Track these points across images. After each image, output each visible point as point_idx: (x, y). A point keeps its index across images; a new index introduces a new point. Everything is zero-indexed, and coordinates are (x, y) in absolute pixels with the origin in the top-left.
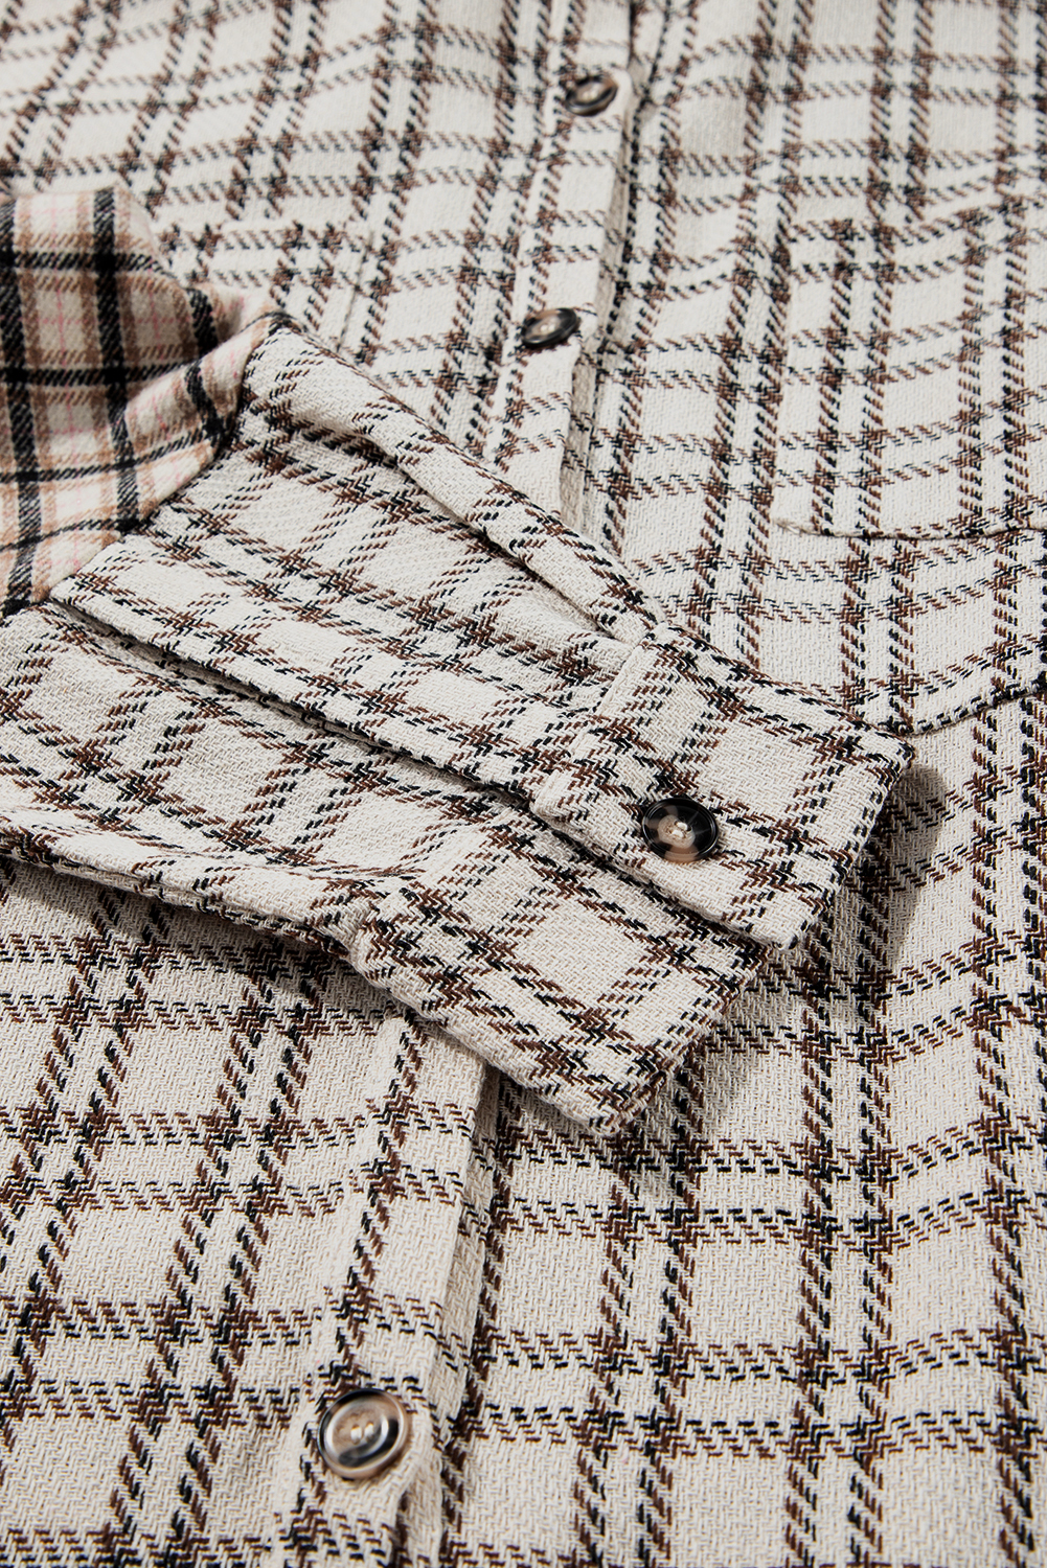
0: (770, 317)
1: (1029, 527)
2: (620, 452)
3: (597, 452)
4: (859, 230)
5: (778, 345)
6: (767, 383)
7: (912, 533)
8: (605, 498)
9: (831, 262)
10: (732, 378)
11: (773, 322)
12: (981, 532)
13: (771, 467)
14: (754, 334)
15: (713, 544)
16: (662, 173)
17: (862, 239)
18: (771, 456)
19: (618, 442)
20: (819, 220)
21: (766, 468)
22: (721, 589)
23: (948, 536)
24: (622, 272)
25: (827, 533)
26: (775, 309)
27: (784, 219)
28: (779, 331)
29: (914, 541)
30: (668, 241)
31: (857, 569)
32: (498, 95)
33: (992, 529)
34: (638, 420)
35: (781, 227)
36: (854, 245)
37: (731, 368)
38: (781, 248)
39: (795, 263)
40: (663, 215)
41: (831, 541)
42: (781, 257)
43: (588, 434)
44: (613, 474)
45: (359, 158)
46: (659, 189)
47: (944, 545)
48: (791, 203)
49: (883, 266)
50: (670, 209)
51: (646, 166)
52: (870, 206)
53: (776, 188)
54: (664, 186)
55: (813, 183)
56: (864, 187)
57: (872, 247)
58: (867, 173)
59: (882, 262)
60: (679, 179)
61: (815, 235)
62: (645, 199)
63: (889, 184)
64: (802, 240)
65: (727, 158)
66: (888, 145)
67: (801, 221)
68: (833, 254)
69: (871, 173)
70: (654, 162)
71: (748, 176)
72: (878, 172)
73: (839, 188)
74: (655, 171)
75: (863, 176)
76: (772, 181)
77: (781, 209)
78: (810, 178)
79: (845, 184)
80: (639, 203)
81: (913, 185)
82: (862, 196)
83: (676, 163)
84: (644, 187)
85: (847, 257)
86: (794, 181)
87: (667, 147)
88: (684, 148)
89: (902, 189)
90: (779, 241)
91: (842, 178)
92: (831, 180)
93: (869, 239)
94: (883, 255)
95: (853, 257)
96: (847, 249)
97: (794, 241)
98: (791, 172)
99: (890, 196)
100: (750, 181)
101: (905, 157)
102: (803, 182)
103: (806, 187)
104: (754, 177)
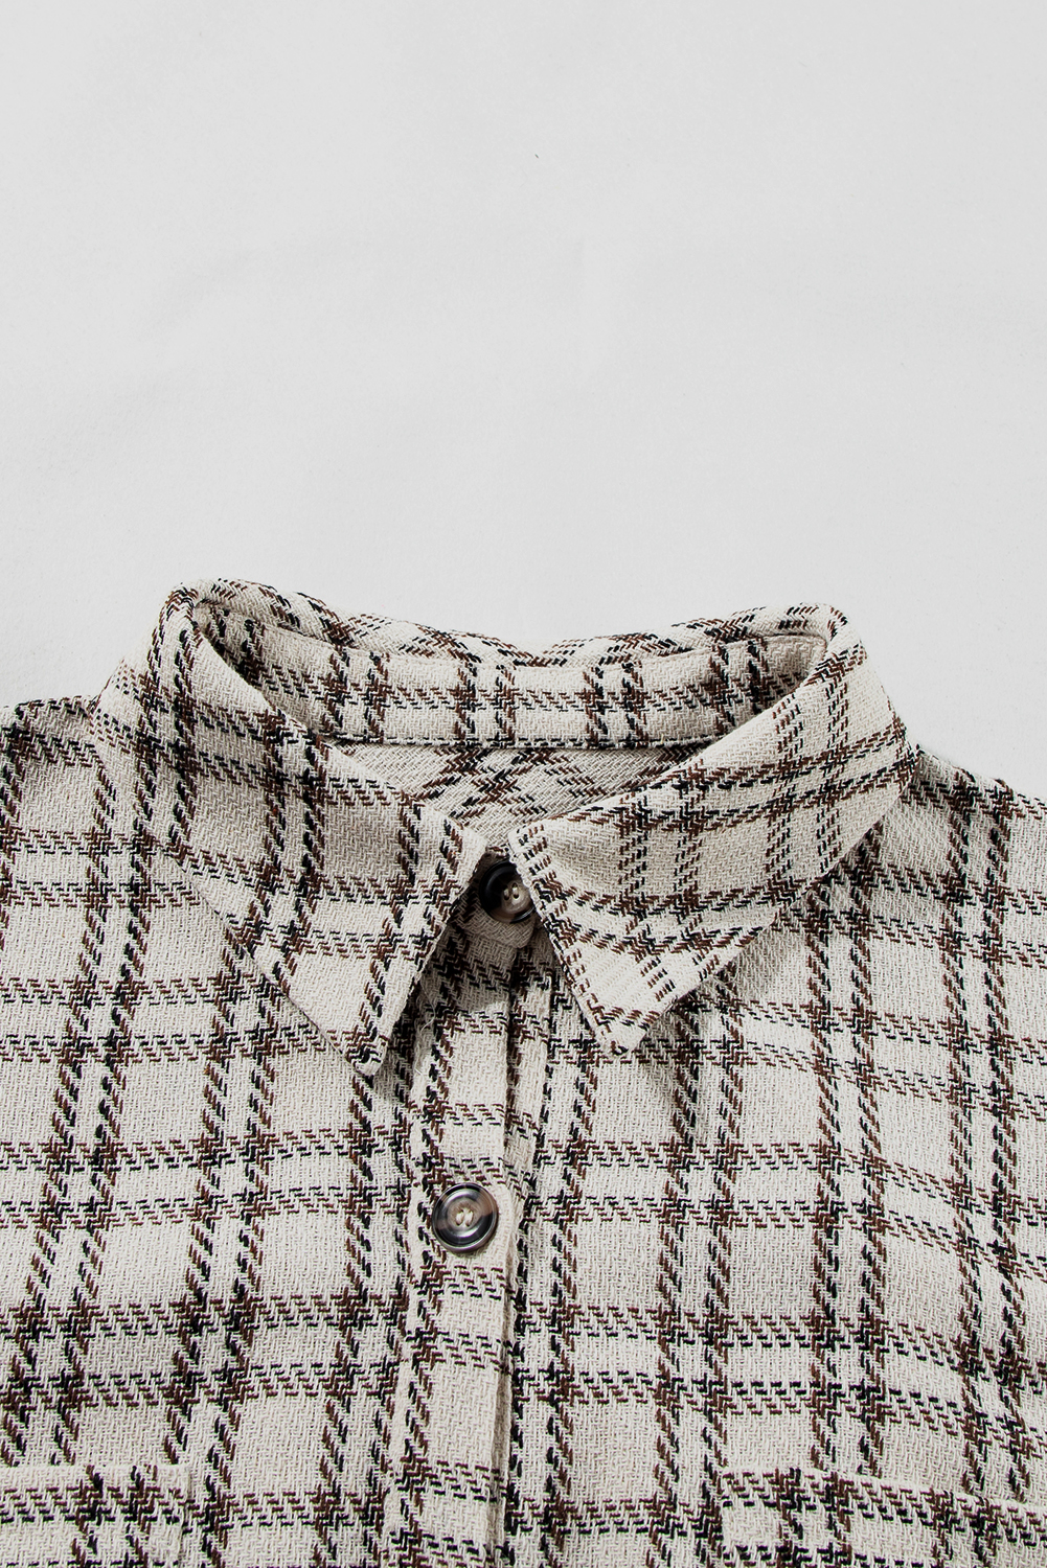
4: (810, 1493)
9: (772, 1543)
16: (555, 1347)
17: (811, 1508)
27: (711, 1456)
30: (562, 1475)
32: (350, 1206)
35: (708, 1468)
36: (803, 1517)
38: (710, 1509)
39: (728, 1543)
40: (557, 1421)
45: (174, 1344)
46: (551, 1374)
48: (718, 1427)
49: (838, 1554)
50: (565, 1405)
51: (535, 1337)
52: (816, 1428)
53: (700, 1398)
54: (558, 1367)
55: (745, 1392)
56: (807, 1396)
57: (824, 1521)
58: (809, 1375)
59: (836, 1548)
60: (577, 1348)
61: (754, 1497)
62: (533, 1396)
63: (839, 1386)
64: (739, 1502)
65: (637, 1311)
66: (834, 1324)
67: (736, 1467)
68: (776, 1530)
69: (815, 1373)
70: (544, 1327)
71: (665, 1349)
72: (823, 1371)
73: (776, 1399)
74: (546, 1342)
75: (806, 1379)
76: (694, 1382)
77: (708, 1439)
78: (741, 1384)
79: (784, 1392)
80: (526, 1405)
81: (868, 1383)
82: (806, 1411)
83: (572, 1326)
84: (531, 1374)
85: (793, 1537)
86: (720, 1392)
87: (561, 1303)
88: (582, 1300)
89: (855, 1393)
90: (706, 1494)
91: (779, 1384)
92: (767, 1386)
93: (820, 1506)
94: (837, 1535)
95: (801, 1537)
96: (793, 1523)
97: (727, 1504)
98: (718, 1372)
99: (840, 1407)
100: (668, 1364)
101: (857, 1340)
102: (732, 1392)
103: (736, 1399)
104: (672, 1358)
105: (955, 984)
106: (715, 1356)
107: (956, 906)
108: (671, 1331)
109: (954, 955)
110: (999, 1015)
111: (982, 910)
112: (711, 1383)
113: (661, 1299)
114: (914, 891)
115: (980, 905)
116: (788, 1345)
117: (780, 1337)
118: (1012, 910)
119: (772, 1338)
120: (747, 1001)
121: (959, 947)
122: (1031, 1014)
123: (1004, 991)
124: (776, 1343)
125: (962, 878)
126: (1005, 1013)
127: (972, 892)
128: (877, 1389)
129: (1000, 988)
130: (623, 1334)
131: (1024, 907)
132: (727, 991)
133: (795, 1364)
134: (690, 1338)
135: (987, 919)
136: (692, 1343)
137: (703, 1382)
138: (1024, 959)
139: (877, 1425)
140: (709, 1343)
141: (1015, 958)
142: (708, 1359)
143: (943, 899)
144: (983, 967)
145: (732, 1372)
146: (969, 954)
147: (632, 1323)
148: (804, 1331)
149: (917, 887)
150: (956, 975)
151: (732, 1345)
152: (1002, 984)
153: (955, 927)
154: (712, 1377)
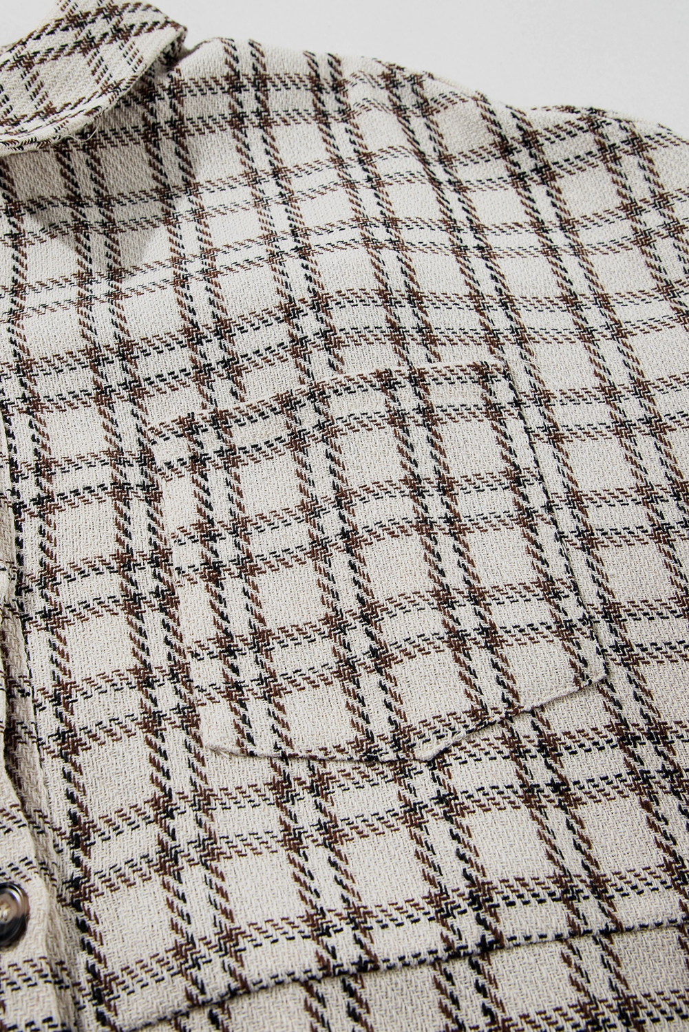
0: (149, 521)
1: (415, 759)
2: (61, 708)
3: (41, 715)
4: (202, 423)
5: (162, 546)
6: (162, 587)
7: (321, 755)
8: (59, 763)
9: (186, 455)
10: (133, 589)
11: (153, 524)
12: (377, 759)
13: (188, 682)
14: (140, 542)
15: (163, 789)
16: (23, 384)
17: (205, 430)
18: (185, 668)
19: (56, 699)
20: (168, 421)
21: (184, 684)
22: (182, 838)
23: (350, 759)
24: (14, 492)
25: (252, 754)
26: (152, 511)
27: (140, 423)
28: (160, 531)
29: (323, 762)
30: (44, 446)
31: (282, 790)
33: (386, 758)
34: (68, 666)
35: (139, 430)
37: (130, 580)
38: (145, 450)
39: (159, 463)
40: (35, 422)
41: (256, 762)
42: (146, 459)
43: (30, 698)
44: (60, 735)
46: (25, 399)
47: (348, 767)
48: (140, 407)
49: (227, 451)
50: (38, 414)
51: (9, 382)
52: (201, 392)
53: (125, 394)
54: (28, 395)
55: (153, 382)
56: (192, 375)
57: (215, 435)
58: (191, 363)
59: (225, 448)
60: (38, 383)
61: (169, 434)
62: (16, 412)
63: (210, 365)
64: (160, 440)
65: (72, 353)
66: (199, 329)
67: (155, 423)
68: (186, 448)
69: (194, 361)
70: (13, 375)
71: (96, 371)
72: (199, 358)
73: (173, 382)
74: (17, 383)
75: (189, 366)
76: (119, 385)
77: (135, 415)
78: (149, 379)
79: (177, 377)
80: (12, 418)
81: (227, 357)
82: (193, 385)
83: (32, 371)
84: (12, 401)
85: (197, 449)
86: (138, 386)
87: (21, 360)
88: (34, 354)
89: (220, 366)
90: (141, 444)
91: (173, 373)
92: (166, 376)
93: (210, 429)
94: (225, 441)
95: (202, 448)
96: (196, 442)
97: (154, 443)
98: (133, 375)
99: (214, 376)
100: (100, 380)
101: (216, 335)
102: (145, 384)
103: (148, 388)
104: (102, 376)
105: (244, 149)
106: (129, 366)
107: (237, 94)
108: (97, 359)
109: (240, 130)
110: (276, 158)
111: (254, 93)
112: (130, 383)
113: (85, 342)
114: (209, 92)
115: (252, 90)
116: (173, 349)
117: (168, 345)
118: (272, 89)
119: (162, 347)
120: (115, 195)
121: (243, 123)
122: (296, 153)
123: (276, 144)
124: (166, 349)
125: (237, 74)
126: (279, 156)
127: (245, 82)
128: (234, 359)
129: (273, 143)
130: (66, 369)
131: (280, 85)
132: (101, 191)
133: (181, 359)
134: (110, 360)
135: (257, 98)
136: (113, 362)
137: (125, 384)
138: (285, 121)
139: (239, 378)
140: (124, 359)
141: (279, 121)
142: (125, 369)
143: (228, 92)
144: (260, 132)
145: (141, 373)
146: (250, 126)
147: (71, 361)
148: (182, 338)
149: (211, 89)
150: (244, 143)
151: (138, 357)
152: (274, 140)
153: (239, 110)
154: (129, 378)
